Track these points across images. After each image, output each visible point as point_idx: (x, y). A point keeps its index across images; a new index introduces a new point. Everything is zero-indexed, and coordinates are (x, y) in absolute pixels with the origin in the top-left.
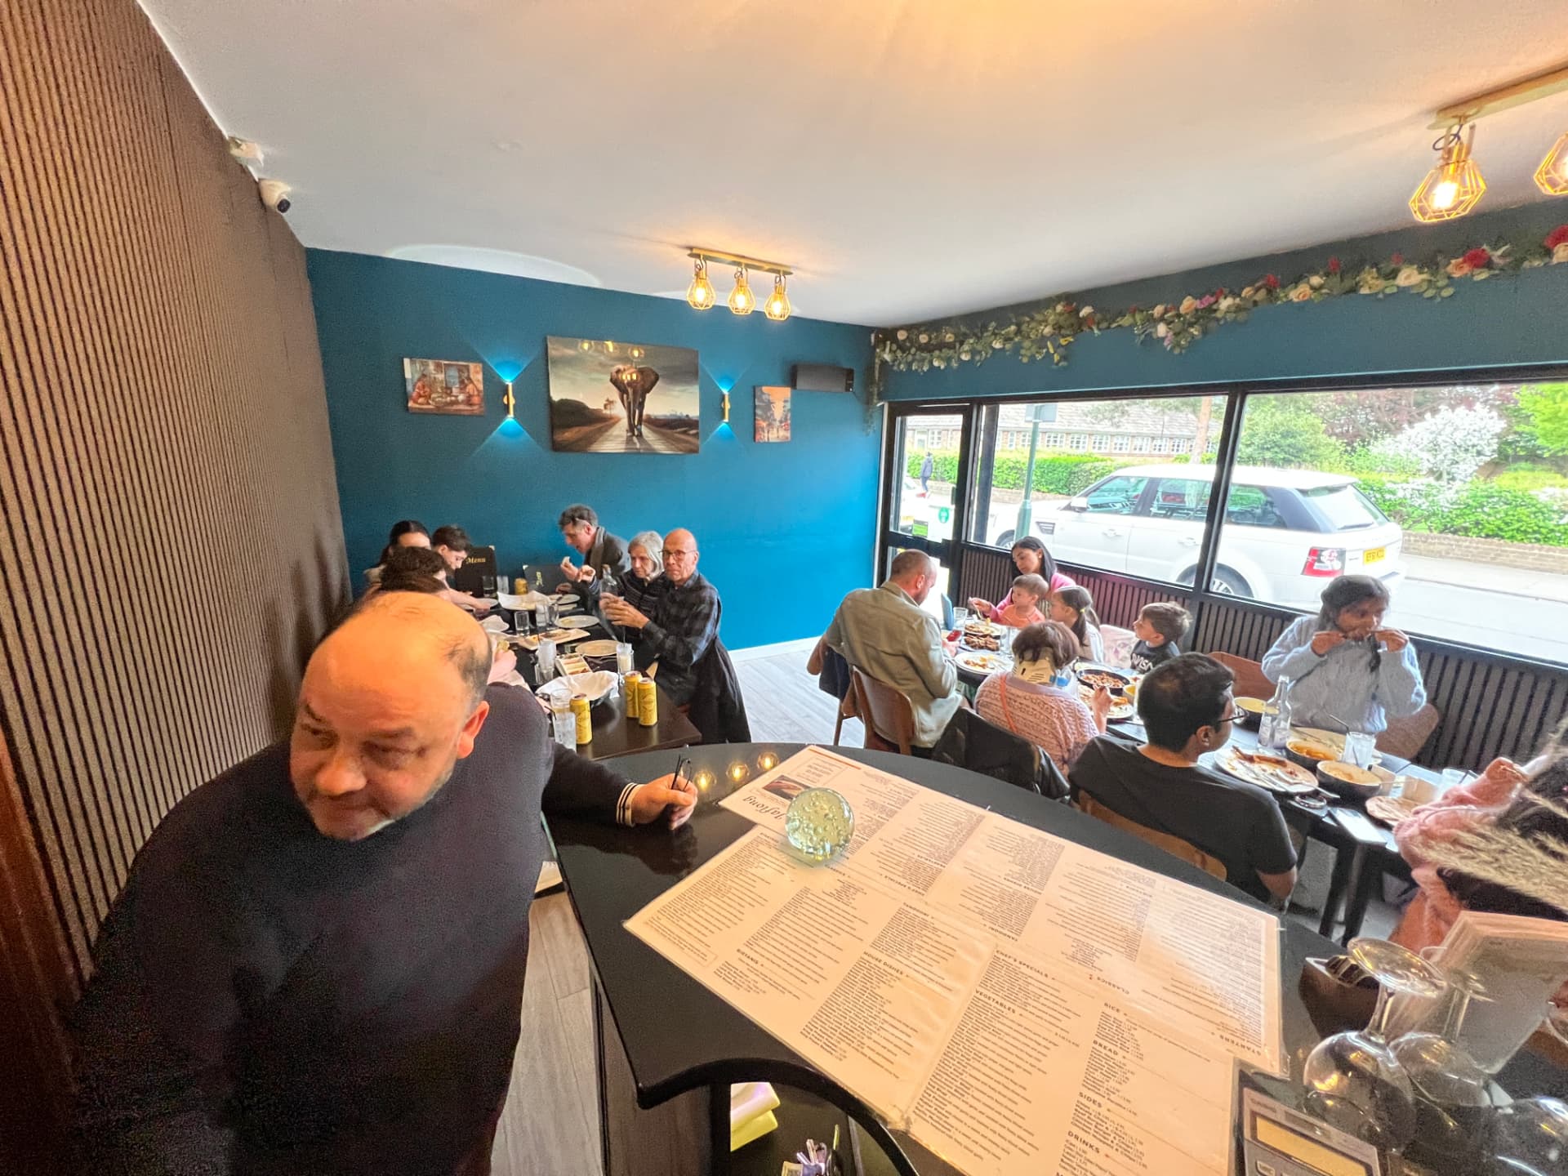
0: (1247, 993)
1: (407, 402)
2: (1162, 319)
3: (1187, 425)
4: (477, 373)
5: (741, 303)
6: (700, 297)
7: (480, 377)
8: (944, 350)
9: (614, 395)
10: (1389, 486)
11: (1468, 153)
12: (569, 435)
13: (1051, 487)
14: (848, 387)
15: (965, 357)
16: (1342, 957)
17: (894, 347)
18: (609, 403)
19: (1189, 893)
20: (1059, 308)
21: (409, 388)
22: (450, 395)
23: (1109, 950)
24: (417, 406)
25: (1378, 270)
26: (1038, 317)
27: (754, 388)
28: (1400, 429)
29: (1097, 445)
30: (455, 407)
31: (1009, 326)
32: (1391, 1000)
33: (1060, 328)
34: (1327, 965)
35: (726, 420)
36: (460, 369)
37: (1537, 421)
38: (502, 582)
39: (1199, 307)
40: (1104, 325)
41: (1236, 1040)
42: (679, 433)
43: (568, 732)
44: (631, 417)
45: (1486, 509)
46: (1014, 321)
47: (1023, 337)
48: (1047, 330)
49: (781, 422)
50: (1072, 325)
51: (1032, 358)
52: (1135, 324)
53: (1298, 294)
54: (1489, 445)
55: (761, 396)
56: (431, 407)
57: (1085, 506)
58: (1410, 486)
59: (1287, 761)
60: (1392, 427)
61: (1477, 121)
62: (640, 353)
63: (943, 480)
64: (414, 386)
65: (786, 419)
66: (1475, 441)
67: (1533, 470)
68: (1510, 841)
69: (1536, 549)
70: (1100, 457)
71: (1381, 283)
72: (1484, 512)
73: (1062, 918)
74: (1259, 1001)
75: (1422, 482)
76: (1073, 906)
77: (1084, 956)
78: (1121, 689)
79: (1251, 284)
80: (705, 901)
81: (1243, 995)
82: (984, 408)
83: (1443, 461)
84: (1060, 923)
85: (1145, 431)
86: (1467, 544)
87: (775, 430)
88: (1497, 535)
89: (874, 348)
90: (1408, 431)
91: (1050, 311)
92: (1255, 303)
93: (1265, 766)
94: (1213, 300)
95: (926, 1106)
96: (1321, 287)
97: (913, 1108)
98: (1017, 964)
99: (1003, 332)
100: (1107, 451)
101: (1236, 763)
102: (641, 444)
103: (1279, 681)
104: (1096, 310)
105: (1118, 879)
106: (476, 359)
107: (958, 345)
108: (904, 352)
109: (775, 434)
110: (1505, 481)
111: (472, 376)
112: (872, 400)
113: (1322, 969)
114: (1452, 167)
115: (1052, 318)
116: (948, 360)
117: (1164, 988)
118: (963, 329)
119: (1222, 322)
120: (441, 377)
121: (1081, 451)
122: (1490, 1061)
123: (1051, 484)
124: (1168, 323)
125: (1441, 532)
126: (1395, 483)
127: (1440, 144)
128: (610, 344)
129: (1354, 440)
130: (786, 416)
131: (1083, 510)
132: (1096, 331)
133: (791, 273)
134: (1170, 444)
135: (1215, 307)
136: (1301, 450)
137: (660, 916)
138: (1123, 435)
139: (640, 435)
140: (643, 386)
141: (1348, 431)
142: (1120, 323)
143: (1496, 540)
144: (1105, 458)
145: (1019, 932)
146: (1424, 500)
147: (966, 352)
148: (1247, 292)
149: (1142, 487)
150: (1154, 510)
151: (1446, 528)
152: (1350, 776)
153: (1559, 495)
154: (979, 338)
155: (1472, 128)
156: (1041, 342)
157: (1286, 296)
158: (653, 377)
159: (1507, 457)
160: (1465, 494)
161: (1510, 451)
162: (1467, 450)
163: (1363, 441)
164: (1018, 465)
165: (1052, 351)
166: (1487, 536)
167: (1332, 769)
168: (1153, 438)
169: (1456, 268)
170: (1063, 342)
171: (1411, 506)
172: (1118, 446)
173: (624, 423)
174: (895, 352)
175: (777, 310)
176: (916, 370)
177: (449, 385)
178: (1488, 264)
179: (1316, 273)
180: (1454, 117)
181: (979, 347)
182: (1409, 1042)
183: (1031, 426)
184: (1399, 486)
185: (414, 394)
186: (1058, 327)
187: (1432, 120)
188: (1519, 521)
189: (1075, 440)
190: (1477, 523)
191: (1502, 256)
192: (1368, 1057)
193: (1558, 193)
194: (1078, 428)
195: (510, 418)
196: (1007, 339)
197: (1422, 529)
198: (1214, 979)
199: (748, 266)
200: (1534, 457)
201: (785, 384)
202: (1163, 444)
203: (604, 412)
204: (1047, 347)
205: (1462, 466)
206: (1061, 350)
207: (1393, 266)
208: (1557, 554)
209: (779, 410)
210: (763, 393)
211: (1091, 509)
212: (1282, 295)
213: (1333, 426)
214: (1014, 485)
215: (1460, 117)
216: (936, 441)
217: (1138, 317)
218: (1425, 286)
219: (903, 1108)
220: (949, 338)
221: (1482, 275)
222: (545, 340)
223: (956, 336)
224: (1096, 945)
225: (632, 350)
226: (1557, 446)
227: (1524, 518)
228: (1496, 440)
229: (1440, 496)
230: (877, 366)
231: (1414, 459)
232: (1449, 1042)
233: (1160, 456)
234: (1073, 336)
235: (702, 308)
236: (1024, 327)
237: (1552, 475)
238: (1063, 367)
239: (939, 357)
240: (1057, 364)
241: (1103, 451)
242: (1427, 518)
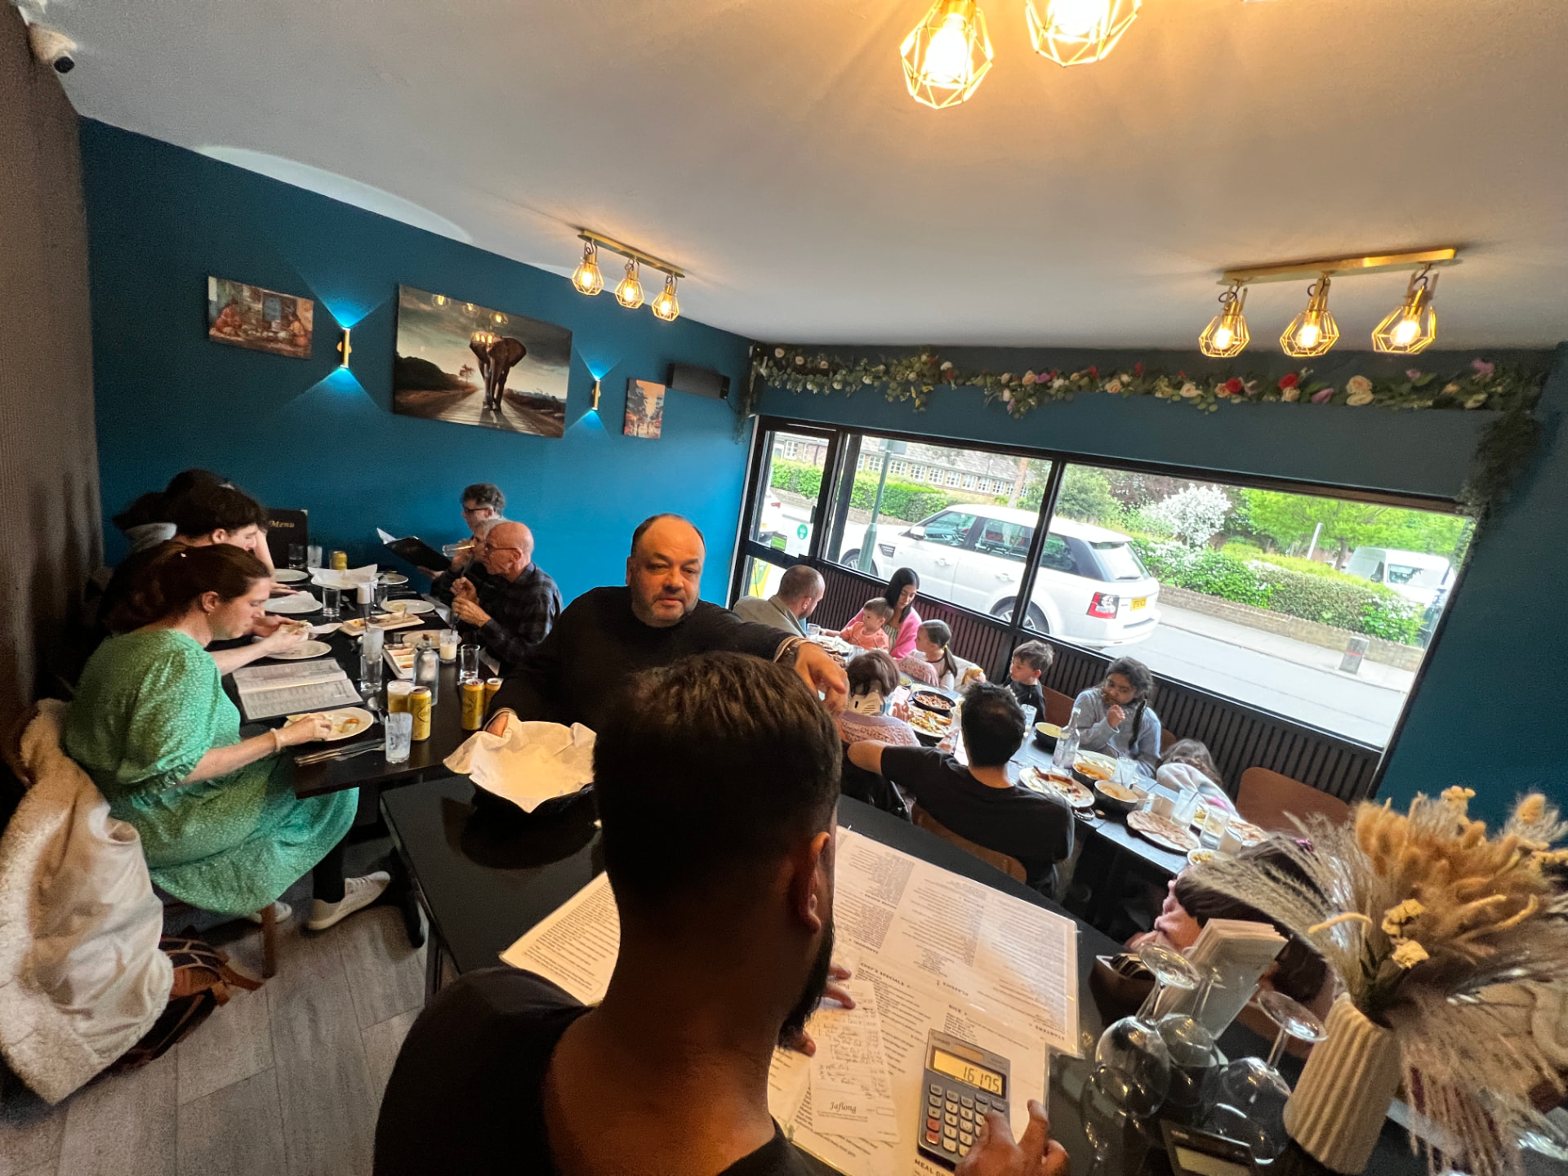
0: (1054, 989)
1: (208, 330)
2: (1007, 386)
3: (1007, 470)
4: (306, 310)
5: (629, 295)
6: (587, 280)
7: (310, 315)
8: (818, 376)
9: (473, 362)
10: (1151, 545)
11: (1240, 310)
12: (414, 397)
13: (892, 511)
14: (723, 394)
15: (837, 386)
16: (1123, 955)
17: (771, 363)
18: (466, 370)
19: (1011, 904)
20: (924, 358)
21: (213, 312)
22: (268, 328)
23: (952, 958)
24: (222, 336)
25: (1170, 380)
26: (905, 362)
27: (628, 380)
28: (1161, 498)
29: (933, 477)
30: (272, 345)
31: (879, 365)
32: (1162, 992)
33: (924, 376)
34: (1111, 962)
35: (595, 408)
36: (283, 301)
37: (1251, 506)
38: (315, 553)
39: (1038, 382)
40: (960, 381)
41: (1048, 1029)
42: (542, 414)
43: (402, 735)
44: (490, 388)
45: (1214, 572)
46: (884, 360)
47: (890, 378)
48: (912, 376)
49: (652, 418)
50: (934, 375)
51: (897, 398)
52: (985, 386)
53: (1112, 386)
54: (1219, 520)
55: (634, 389)
56: (240, 339)
57: (922, 534)
58: (1165, 547)
59: (1073, 780)
60: (1156, 494)
61: (1249, 286)
62: (503, 320)
63: (796, 491)
64: (220, 311)
65: (657, 416)
66: (1210, 515)
67: (1245, 543)
68: (1247, 867)
69: (1244, 608)
70: (936, 489)
71: (1169, 391)
72: (1212, 574)
73: (914, 931)
74: (1063, 994)
75: (1174, 544)
76: (922, 918)
77: (932, 965)
78: (949, 711)
79: (1078, 370)
80: (586, 928)
81: (1052, 990)
82: (849, 436)
83: (1188, 528)
84: (913, 934)
85: (973, 470)
86: (1199, 598)
87: (645, 425)
88: (1219, 594)
89: (752, 359)
90: (1167, 501)
91: (916, 359)
92: (1080, 387)
93: (1056, 784)
94: (1048, 377)
95: (805, 1114)
96: (1129, 384)
97: (794, 1117)
98: (879, 975)
99: (873, 370)
100: (941, 484)
101: (1035, 781)
102: (498, 420)
103: (1073, 712)
104: (955, 366)
105: (957, 892)
106: (307, 294)
107: (831, 374)
108: (780, 370)
109: (644, 430)
110: (1229, 551)
111: (298, 313)
112: (744, 411)
113: (1108, 964)
114: (1230, 318)
115: (917, 365)
116: (821, 386)
117: (994, 989)
118: (837, 359)
119: (1054, 399)
120: (258, 306)
121: (919, 481)
122: (1213, 1030)
123: (893, 508)
124: (1013, 390)
125: (1183, 587)
126: (1155, 543)
127: (1224, 298)
128: (470, 307)
129: (1131, 501)
130: (658, 413)
131: (920, 538)
132: (953, 385)
133: (682, 276)
134: (992, 484)
135: (1049, 384)
136: (1091, 506)
137: (540, 946)
138: (955, 471)
139: (498, 410)
140: (508, 358)
141: (1125, 493)
142: (974, 382)
143: (1218, 597)
144: (940, 490)
145: (879, 945)
146: (1173, 560)
147: (838, 382)
148: (1075, 376)
149: (970, 525)
150: (978, 545)
151: (1187, 584)
152: (1117, 794)
153: (1260, 567)
154: (851, 371)
155: (1245, 290)
156: (905, 386)
157: (1103, 387)
158: (519, 351)
159: (1229, 530)
160: (1202, 558)
161: (1232, 526)
162: (1204, 522)
163: (1136, 504)
164: (865, 487)
165: (914, 395)
166: (1213, 594)
167: (1105, 788)
168: (979, 478)
169: (1221, 391)
170: (925, 389)
171: (1165, 563)
172: (951, 481)
173: (482, 393)
174: (771, 368)
175: (665, 309)
176: (790, 390)
177: (268, 318)
178: (1241, 392)
179: (1126, 373)
180: (1235, 280)
181: (850, 379)
182: (1167, 1022)
183: (884, 454)
184: (1158, 546)
185: (219, 322)
186: (921, 375)
187: (1220, 278)
188: (1234, 584)
189: (916, 470)
190: (1207, 583)
191: (1252, 388)
192: (1142, 1036)
193: (1294, 355)
194: (919, 459)
195: (344, 369)
196: (877, 377)
197: (1170, 582)
198: (1032, 978)
199: (640, 260)
200: (1246, 533)
201: (660, 382)
202: (987, 483)
203: (460, 379)
204: (910, 392)
205: (1200, 534)
206: (922, 396)
207: (1179, 378)
208: (1256, 613)
209: (651, 407)
210: (637, 386)
211: (927, 538)
212: (1100, 385)
213: (1115, 488)
214: (860, 504)
215: (1238, 281)
216: (792, 452)
217: (989, 380)
218: (1199, 400)
219: (786, 1119)
220: (824, 364)
221: (1237, 400)
222: (397, 288)
223: (831, 363)
224: (942, 954)
225: (495, 314)
226: (1261, 527)
227: (1238, 582)
228: (1223, 517)
229: (1185, 558)
230: (752, 378)
231: (1169, 524)
232: (1195, 1020)
233: (983, 494)
234: (933, 385)
235: (587, 294)
236: (892, 369)
237: (1256, 549)
238: (922, 412)
239: (813, 382)
240: (918, 408)
241: (937, 483)
242: (1175, 574)
